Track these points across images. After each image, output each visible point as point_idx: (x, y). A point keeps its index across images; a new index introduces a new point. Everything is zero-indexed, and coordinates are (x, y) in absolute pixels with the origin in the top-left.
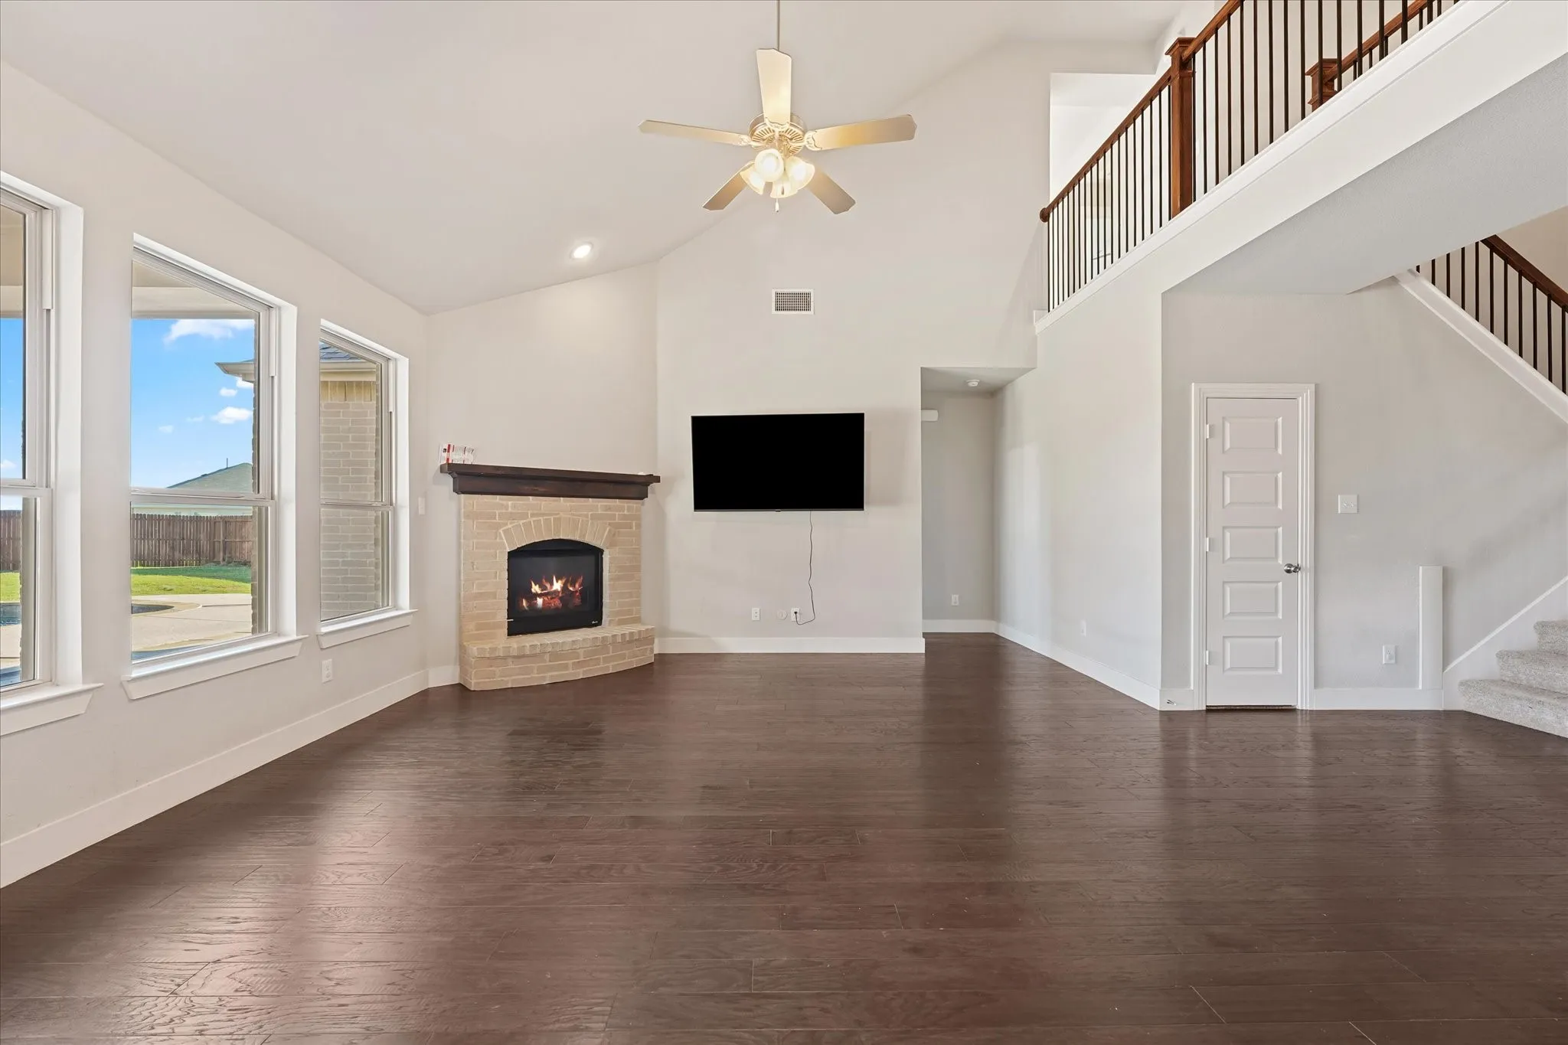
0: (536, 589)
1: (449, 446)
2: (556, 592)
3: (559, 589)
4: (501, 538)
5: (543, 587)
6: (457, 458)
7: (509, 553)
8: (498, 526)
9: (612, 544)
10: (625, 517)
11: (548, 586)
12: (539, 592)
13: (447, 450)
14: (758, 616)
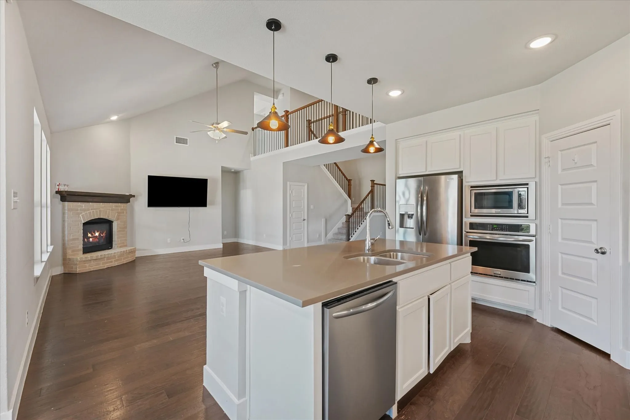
0: (89, 235)
1: (60, 184)
2: (97, 236)
3: (98, 235)
4: (80, 218)
5: (92, 235)
6: (62, 188)
7: (83, 223)
8: (79, 214)
9: (118, 219)
10: (122, 209)
11: (94, 234)
12: (91, 236)
13: (58, 185)
14: (170, 241)
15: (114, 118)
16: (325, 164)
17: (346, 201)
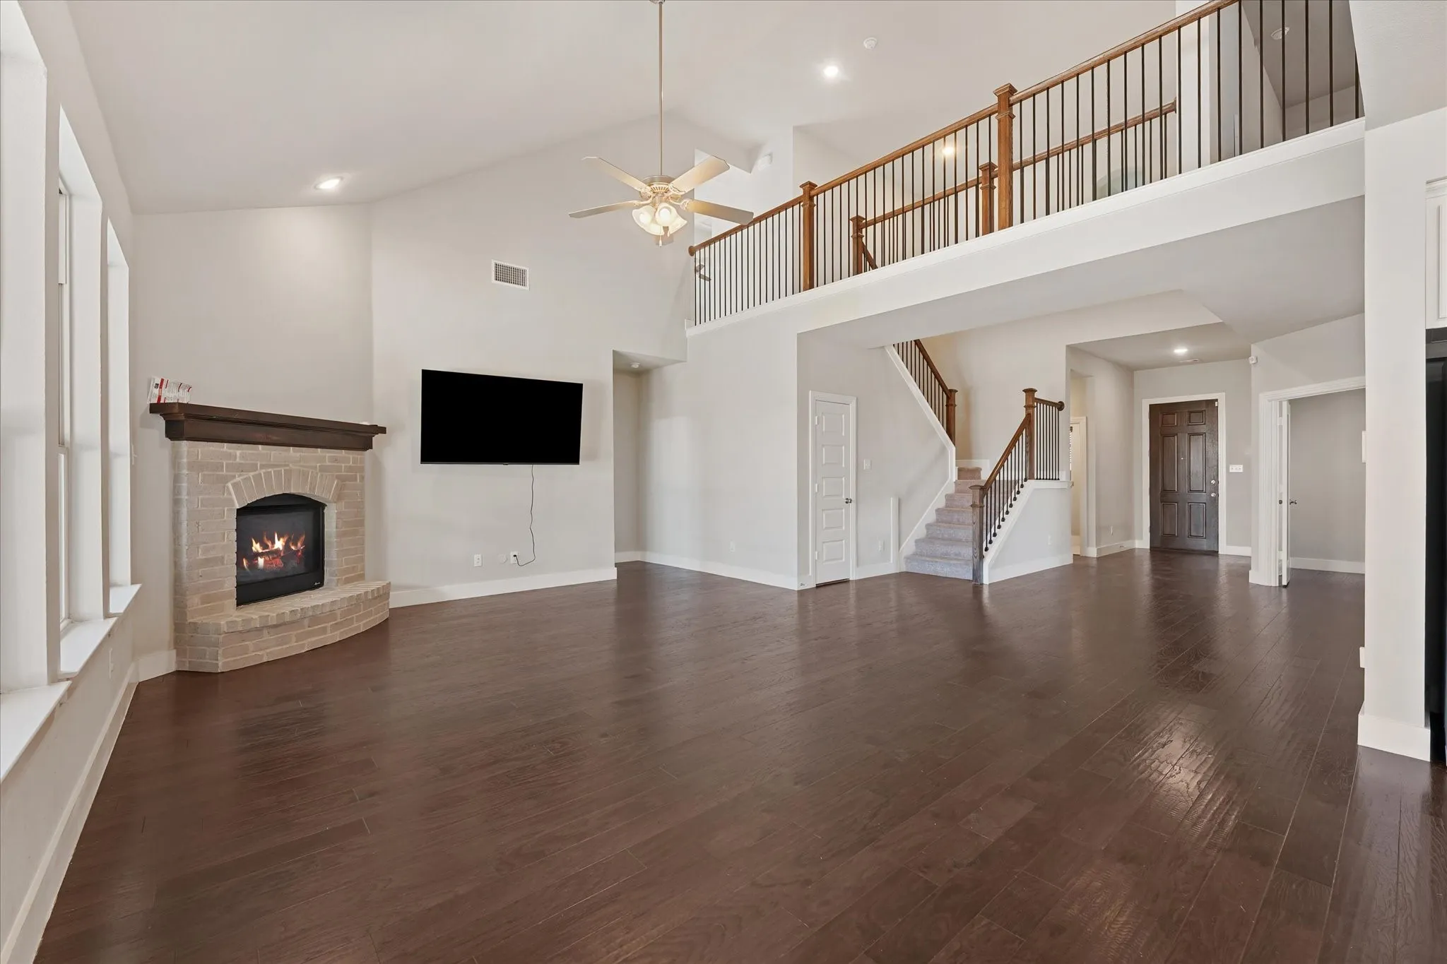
0: (256, 547)
1: (162, 380)
2: (277, 551)
3: (281, 548)
4: (230, 494)
5: (264, 546)
6: (170, 396)
7: (238, 510)
8: (225, 480)
9: (339, 498)
10: (350, 469)
11: (269, 544)
12: (260, 551)
13: (159, 386)
14: (480, 562)
15: (330, 185)
16: (896, 343)
17: (943, 450)
